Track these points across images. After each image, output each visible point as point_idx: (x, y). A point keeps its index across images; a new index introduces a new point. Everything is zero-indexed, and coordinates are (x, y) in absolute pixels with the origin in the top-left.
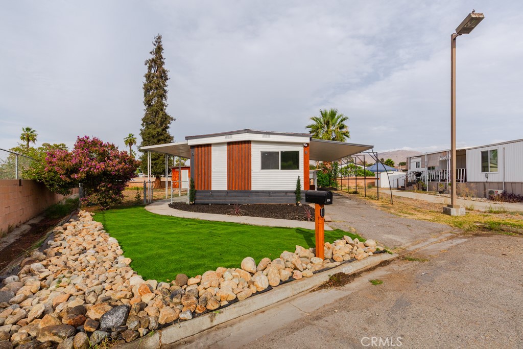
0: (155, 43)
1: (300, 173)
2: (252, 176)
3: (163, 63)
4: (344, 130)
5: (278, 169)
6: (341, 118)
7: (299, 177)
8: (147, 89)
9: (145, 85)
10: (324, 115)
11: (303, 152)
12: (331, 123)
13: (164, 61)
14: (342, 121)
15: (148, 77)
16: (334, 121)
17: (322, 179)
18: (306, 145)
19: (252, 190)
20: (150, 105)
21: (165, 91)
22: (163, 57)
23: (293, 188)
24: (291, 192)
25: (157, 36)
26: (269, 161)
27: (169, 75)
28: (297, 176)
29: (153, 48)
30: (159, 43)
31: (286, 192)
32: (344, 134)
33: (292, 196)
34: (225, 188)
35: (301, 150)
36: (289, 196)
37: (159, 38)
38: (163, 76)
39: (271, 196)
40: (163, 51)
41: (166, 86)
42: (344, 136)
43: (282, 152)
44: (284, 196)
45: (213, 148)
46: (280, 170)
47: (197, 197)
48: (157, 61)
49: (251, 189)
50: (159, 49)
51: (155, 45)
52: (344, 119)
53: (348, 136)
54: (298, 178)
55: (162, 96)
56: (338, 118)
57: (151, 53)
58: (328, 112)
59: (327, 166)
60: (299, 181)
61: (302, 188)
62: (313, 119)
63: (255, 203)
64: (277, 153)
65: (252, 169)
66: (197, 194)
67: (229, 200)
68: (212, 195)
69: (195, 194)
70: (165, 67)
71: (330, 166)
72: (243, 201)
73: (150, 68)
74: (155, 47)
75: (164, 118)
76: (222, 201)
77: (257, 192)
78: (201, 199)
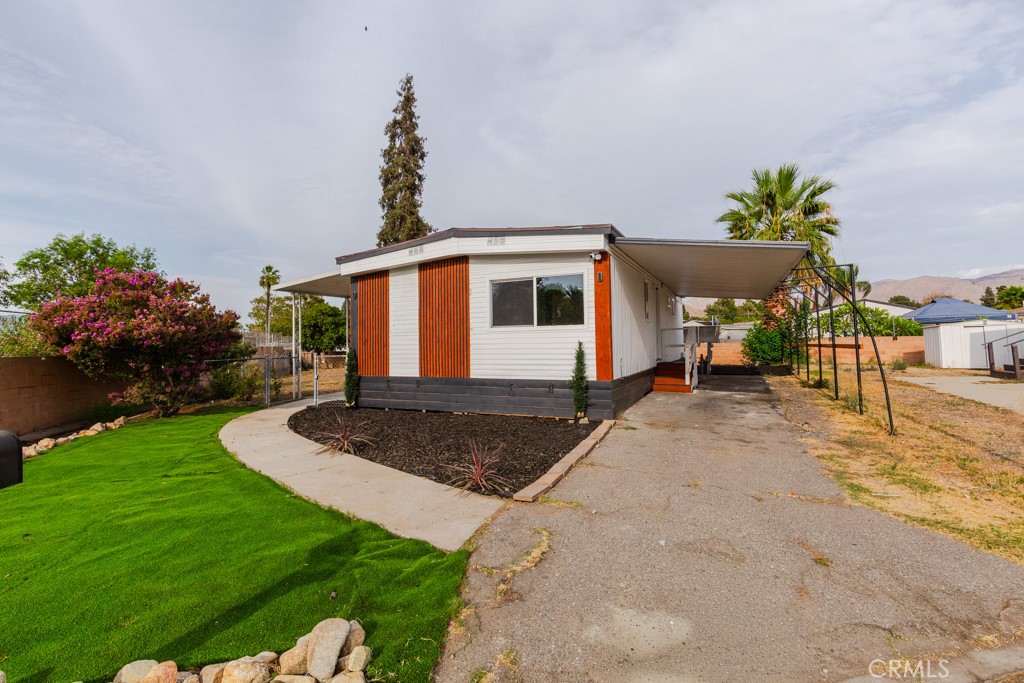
0: (402, 92)
1: (584, 334)
2: (471, 341)
3: (414, 126)
4: (821, 216)
5: (532, 323)
6: (811, 188)
7: (580, 344)
8: (387, 179)
9: (383, 171)
10: (763, 181)
11: (592, 276)
12: (779, 200)
13: (418, 121)
14: (813, 195)
15: (388, 154)
16: (789, 196)
17: (762, 343)
18: (599, 257)
19: (472, 377)
20: (392, 207)
21: (421, 178)
22: (416, 115)
23: (566, 373)
24: (562, 384)
25: (403, 77)
26: (510, 304)
27: (426, 147)
28: (576, 340)
29: (397, 100)
30: (409, 89)
31: (551, 385)
32: (822, 227)
33: (565, 396)
34: (414, 372)
35: (587, 270)
36: (557, 397)
37: (409, 81)
38: (415, 149)
39: (515, 395)
40: (415, 104)
41: (421, 168)
42: (823, 234)
43: (539, 280)
44: (546, 395)
45: (393, 280)
46: (535, 327)
47: (363, 391)
48: (404, 124)
50: (409, 100)
51: (400, 95)
52: (822, 190)
53: (831, 232)
54: (577, 346)
55: (413, 189)
56: (803, 189)
57: (396, 110)
58: (774, 175)
59: (774, 310)
60: (580, 357)
61: (591, 374)
62: (733, 196)
63: (478, 411)
64: (530, 283)
65: (472, 325)
66: (362, 384)
67: (424, 402)
68: (390, 388)
69: (358, 385)
70: (419, 133)
71: (782, 311)
72: (453, 405)
73: (393, 138)
74: (402, 99)
75: (415, 228)
76: (409, 403)
77: (483, 383)
78: (369, 395)
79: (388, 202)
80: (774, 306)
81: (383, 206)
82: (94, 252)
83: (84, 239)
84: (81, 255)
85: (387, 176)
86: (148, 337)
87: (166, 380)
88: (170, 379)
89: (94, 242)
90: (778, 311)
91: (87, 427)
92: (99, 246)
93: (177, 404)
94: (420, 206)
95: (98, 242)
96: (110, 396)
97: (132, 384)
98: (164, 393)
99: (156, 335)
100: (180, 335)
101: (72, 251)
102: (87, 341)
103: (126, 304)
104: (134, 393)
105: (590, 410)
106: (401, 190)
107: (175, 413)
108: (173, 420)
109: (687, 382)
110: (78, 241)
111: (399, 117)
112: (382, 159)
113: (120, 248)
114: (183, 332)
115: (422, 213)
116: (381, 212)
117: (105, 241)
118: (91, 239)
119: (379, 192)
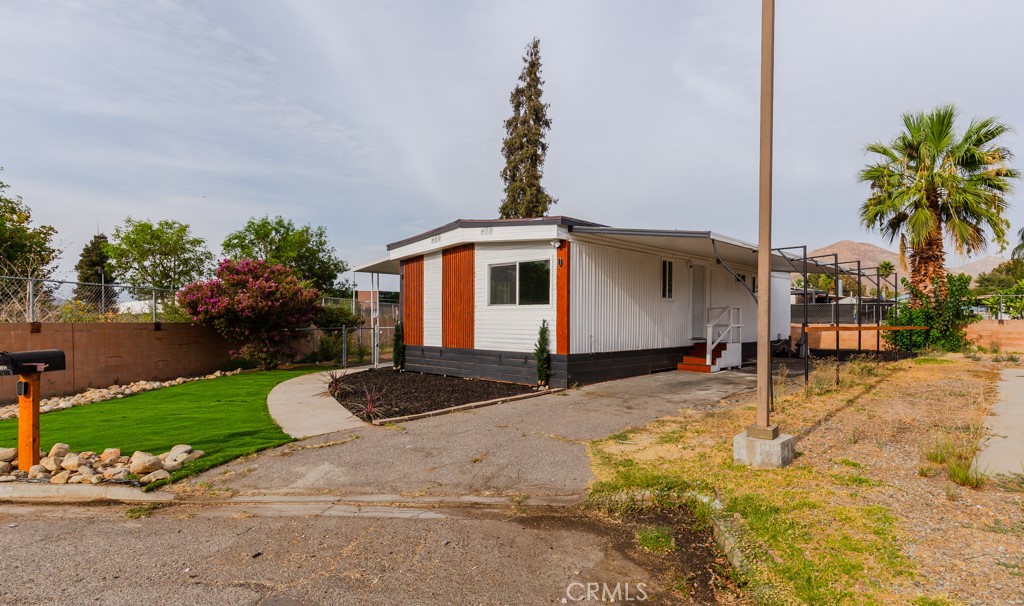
0: (528, 58)
2: (476, 318)
3: (539, 93)
5: (515, 303)
7: (544, 322)
8: (510, 149)
9: (506, 143)
11: (556, 262)
13: (543, 87)
15: (510, 124)
18: (558, 245)
19: (476, 348)
20: (513, 180)
21: (544, 147)
22: (542, 80)
25: (530, 41)
26: (501, 286)
27: (549, 114)
28: (540, 318)
29: (522, 67)
30: (535, 54)
31: (526, 357)
32: (987, 181)
34: (439, 344)
36: (530, 367)
37: (536, 45)
38: (539, 115)
39: (502, 364)
40: (540, 69)
41: (544, 136)
43: (521, 264)
44: (523, 365)
45: (426, 263)
46: (517, 305)
47: (406, 357)
48: (529, 92)
49: (473, 345)
50: (534, 66)
51: (526, 61)
54: (542, 323)
55: (535, 159)
57: (521, 78)
60: (544, 332)
61: (553, 348)
62: (874, 149)
63: (479, 378)
64: (513, 267)
65: (476, 304)
66: (407, 352)
67: (445, 368)
68: (424, 356)
69: (403, 353)
70: (543, 100)
71: (930, 287)
72: (463, 371)
73: (517, 107)
74: (527, 65)
75: (534, 200)
76: (435, 369)
77: (482, 353)
78: (411, 362)
79: (511, 174)
80: (922, 281)
81: (506, 179)
82: (277, 232)
83: (269, 220)
84: (267, 235)
85: (509, 148)
86: (243, 310)
87: (264, 342)
88: (267, 342)
89: (277, 223)
90: (926, 287)
91: (212, 373)
92: (281, 226)
93: (275, 362)
94: (541, 177)
95: (280, 223)
96: (231, 352)
97: (243, 344)
98: (263, 352)
99: (248, 308)
100: (266, 308)
101: (262, 231)
102: (206, 312)
103: (233, 285)
104: (245, 352)
105: (552, 380)
106: (522, 161)
107: (275, 367)
108: (272, 373)
109: (708, 361)
110: (265, 224)
111: (522, 85)
112: (505, 130)
113: (298, 227)
114: (270, 307)
115: (542, 183)
116: (503, 185)
117: (286, 222)
118: (275, 221)
119: (503, 163)
